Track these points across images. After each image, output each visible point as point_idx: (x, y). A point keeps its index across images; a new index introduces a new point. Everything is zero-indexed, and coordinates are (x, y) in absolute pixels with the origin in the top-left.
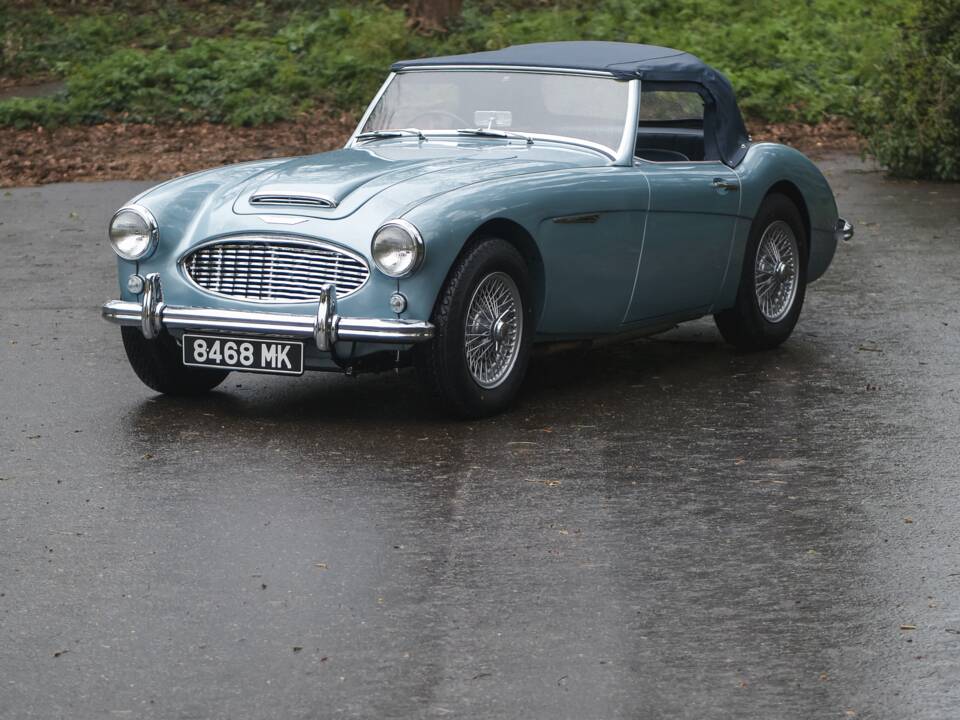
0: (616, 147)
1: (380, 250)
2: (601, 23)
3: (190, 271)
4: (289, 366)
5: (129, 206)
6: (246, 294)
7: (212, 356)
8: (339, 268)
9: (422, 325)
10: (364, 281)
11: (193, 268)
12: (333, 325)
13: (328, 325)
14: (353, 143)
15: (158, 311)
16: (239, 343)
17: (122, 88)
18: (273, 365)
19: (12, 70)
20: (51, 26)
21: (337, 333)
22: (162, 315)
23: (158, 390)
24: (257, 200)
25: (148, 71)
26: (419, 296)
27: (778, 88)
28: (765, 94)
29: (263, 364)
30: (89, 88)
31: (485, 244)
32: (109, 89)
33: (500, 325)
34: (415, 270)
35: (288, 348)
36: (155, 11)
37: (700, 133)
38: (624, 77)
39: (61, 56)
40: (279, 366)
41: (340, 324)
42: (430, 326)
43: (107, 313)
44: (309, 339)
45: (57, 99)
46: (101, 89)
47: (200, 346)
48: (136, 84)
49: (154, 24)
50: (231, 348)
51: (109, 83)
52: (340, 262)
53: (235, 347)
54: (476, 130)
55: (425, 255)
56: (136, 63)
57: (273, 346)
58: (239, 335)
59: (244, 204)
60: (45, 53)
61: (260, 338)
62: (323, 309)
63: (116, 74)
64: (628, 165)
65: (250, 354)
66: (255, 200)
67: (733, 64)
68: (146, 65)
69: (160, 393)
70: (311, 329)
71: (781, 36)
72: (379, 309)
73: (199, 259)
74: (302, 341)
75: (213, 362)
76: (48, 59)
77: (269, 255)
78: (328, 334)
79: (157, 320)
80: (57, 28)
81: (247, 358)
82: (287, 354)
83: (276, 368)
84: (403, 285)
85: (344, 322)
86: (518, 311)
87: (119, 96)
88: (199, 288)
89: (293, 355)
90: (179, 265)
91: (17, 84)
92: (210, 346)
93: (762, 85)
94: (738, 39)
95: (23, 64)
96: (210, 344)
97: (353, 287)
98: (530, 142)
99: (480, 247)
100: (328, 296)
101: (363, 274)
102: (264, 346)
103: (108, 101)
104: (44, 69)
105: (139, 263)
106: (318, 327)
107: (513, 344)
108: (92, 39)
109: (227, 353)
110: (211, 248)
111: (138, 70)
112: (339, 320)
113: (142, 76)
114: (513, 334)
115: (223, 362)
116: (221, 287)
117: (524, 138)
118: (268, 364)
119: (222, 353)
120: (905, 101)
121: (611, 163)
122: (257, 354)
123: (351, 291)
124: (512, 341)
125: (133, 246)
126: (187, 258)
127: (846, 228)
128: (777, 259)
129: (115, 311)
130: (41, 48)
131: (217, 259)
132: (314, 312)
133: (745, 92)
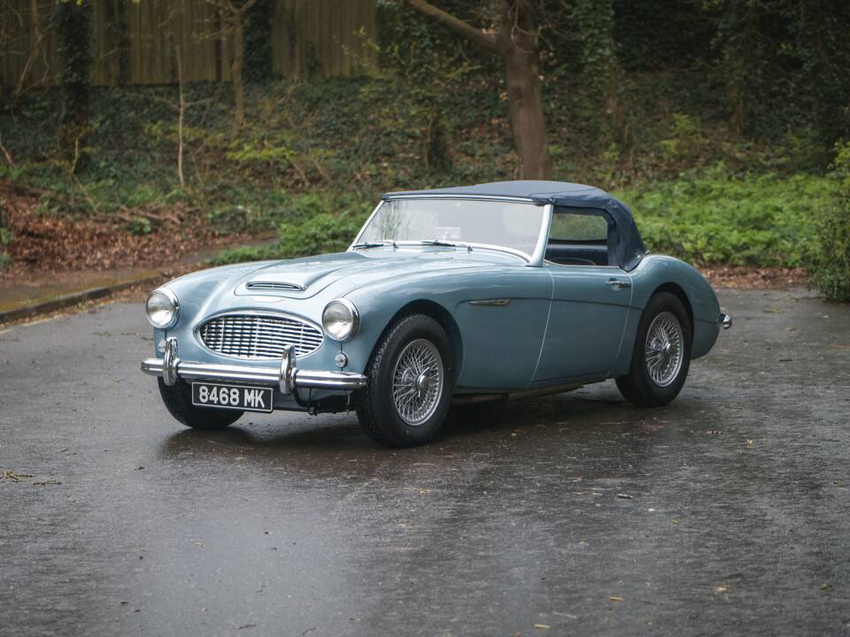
0: (531, 252)
1: (328, 320)
2: (653, 199)
3: (203, 337)
4: (263, 406)
5: (161, 289)
6: (239, 354)
7: (211, 398)
8: (304, 335)
9: (359, 376)
10: (320, 344)
11: (205, 335)
12: (292, 375)
13: (288, 375)
14: (350, 250)
15: (174, 365)
16: (229, 389)
17: (316, 240)
18: (252, 405)
19: (252, 229)
20: (282, 201)
21: (295, 382)
22: (177, 368)
23: (187, 424)
24: (251, 285)
25: (334, 228)
26: (357, 355)
27: (769, 244)
28: (760, 247)
29: (246, 404)
30: (294, 240)
31: (411, 318)
32: (307, 241)
33: (422, 378)
34: (353, 335)
35: (262, 392)
36: (354, 191)
37: (604, 248)
38: (541, 203)
39: (286, 220)
40: (257, 406)
41: (297, 374)
42: (364, 377)
43: (145, 368)
44: (276, 386)
45: (272, 248)
46: (303, 240)
47: (204, 391)
48: (325, 237)
49: (352, 200)
50: (224, 392)
51: (307, 237)
52: (305, 330)
53: (227, 392)
54: (433, 241)
55: (360, 325)
56: (326, 223)
57: (253, 391)
58: (230, 383)
59: (242, 289)
60: (274, 218)
61: (244, 385)
62: (285, 363)
63: (313, 230)
64: (539, 265)
65: (237, 397)
66: (250, 285)
67: (740, 228)
68: (333, 225)
69: (188, 428)
70: (277, 379)
71: (778, 209)
72: (328, 364)
73: (208, 328)
74: (272, 387)
75: (212, 402)
76: (277, 222)
77: (255, 325)
78: (288, 382)
79: (174, 372)
80: (286, 201)
81: (234, 400)
82: (262, 397)
83: (254, 407)
84: (345, 347)
85: (301, 373)
86: (439, 368)
87: (314, 245)
88: (208, 351)
89: (266, 397)
90: (195, 332)
91: (254, 239)
92: (210, 391)
93: (757, 242)
94: (744, 210)
95: (259, 226)
96: (210, 390)
97: (313, 349)
98: (470, 249)
99: (406, 320)
100: (290, 354)
101: (320, 339)
102: (246, 391)
103: (306, 248)
104: (274, 229)
105: (166, 331)
106: (281, 376)
107: (436, 393)
108: (308, 209)
109: (222, 396)
110: (217, 320)
111: (328, 228)
112: (297, 371)
113: (330, 232)
114: (436, 387)
115: (219, 403)
116: (223, 349)
117: (464, 246)
118: (249, 404)
119: (218, 396)
120: (839, 247)
121: (526, 263)
122: (242, 397)
123: (311, 351)
124: (435, 391)
125: (162, 318)
126: (201, 329)
127: (726, 320)
128: (664, 340)
129: (149, 366)
130: (272, 215)
131: (221, 328)
132: (279, 366)
133: (745, 247)
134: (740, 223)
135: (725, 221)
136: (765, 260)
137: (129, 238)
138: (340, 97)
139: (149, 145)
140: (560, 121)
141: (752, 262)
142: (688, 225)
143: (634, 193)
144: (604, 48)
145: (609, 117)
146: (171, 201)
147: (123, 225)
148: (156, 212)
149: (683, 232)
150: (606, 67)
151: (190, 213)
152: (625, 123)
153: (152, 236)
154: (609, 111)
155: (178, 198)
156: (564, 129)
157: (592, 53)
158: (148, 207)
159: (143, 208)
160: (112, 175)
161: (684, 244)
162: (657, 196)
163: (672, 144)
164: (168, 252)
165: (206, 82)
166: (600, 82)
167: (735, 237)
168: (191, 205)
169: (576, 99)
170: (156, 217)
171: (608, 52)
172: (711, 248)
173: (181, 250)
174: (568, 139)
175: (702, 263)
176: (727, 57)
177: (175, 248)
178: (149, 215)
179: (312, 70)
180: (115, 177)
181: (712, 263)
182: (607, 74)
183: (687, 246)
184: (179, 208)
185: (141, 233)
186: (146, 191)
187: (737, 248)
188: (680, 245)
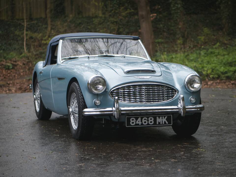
28: (231, 73)
67: (224, 66)
93: (231, 71)
94: (226, 59)
133: (226, 73)
134: (224, 64)
135: (219, 63)
136: (233, 77)
137: (4, 71)
138: (87, 23)
139: (18, 39)
140: (164, 31)
141: (228, 78)
142: (205, 65)
143: (186, 54)
144: (178, 4)
145: (180, 29)
146: (22, 58)
147: (3, 66)
148: (16, 62)
149: (203, 67)
150: (179, 11)
151: (28, 62)
152: (185, 31)
153: (13, 70)
154: (180, 27)
155: (24, 57)
156: (165, 34)
157: (174, 6)
158: (12, 60)
159: (11, 60)
160: (3, 49)
161: (203, 72)
162: (195, 55)
163: (202, 38)
164: (16, 75)
165: (41, 18)
166: (177, 16)
167: (222, 69)
168: (28, 59)
169: (169, 23)
170: (14, 63)
171: (179, 6)
172: (213, 73)
173: (21, 75)
174: (166, 37)
175: (209, 79)
176: (222, 8)
177: (19, 74)
178: (12, 62)
179: (79, 14)
180: (4, 50)
181: (213, 79)
182: (179, 14)
183: (204, 73)
184: (23, 60)
185: (8, 69)
186: (13, 54)
187: (223, 73)
188: (201, 72)
